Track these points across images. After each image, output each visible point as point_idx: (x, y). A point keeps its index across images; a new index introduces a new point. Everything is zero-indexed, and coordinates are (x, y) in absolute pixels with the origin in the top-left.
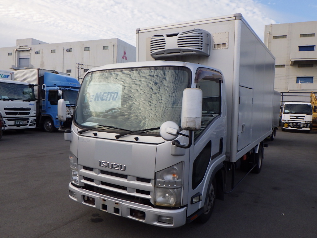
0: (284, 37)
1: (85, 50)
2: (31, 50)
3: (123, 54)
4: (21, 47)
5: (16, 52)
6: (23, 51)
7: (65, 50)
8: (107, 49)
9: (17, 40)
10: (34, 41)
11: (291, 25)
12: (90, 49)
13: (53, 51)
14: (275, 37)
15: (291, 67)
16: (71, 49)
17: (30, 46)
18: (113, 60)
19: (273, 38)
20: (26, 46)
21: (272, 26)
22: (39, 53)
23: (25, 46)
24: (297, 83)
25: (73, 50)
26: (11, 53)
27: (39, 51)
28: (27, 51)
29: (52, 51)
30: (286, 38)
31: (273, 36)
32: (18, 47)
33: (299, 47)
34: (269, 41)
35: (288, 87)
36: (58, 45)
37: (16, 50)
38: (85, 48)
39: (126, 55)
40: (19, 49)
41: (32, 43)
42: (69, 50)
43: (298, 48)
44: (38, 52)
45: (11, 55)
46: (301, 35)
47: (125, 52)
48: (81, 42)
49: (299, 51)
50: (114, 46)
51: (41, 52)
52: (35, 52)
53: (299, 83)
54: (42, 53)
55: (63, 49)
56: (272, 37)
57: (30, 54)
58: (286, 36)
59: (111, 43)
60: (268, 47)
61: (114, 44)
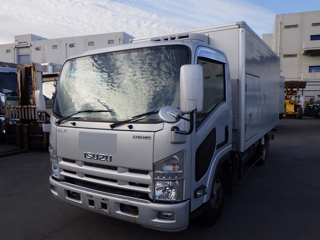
0: (296, 26)
1: (89, 45)
2: (31, 46)
4: (20, 44)
5: (14, 49)
6: (22, 47)
7: (68, 46)
8: (112, 43)
9: (16, 36)
10: (34, 37)
11: (302, 14)
12: (95, 44)
13: (55, 47)
14: (287, 27)
15: (304, 56)
16: (75, 44)
17: (30, 42)
19: (285, 28)
20: (26, 42)
21: (283, 16)
23: (24, 42)
24: (309, 72)
26: (10, 50)
28: (27, 47)
30: (297, 27)
31: (285, 26)
32: (17, 44)
33: (311, 36)
34: (280, 31)
35: (301, 76)
37: (14, 46)
38: (89, 42)
40: (18, 45)
41: (32, 39)
43: (309, 37)
45: (10, 52)
46: (312, 24)
49: (311, 40)
52: (36, 48)
53: (313, 72)
55: (66, 44)
56: (284, 27)
57: (30, 50)
58: (298, 25)
59: (116, 37)
60: (280, 36)
61: (120, 38)
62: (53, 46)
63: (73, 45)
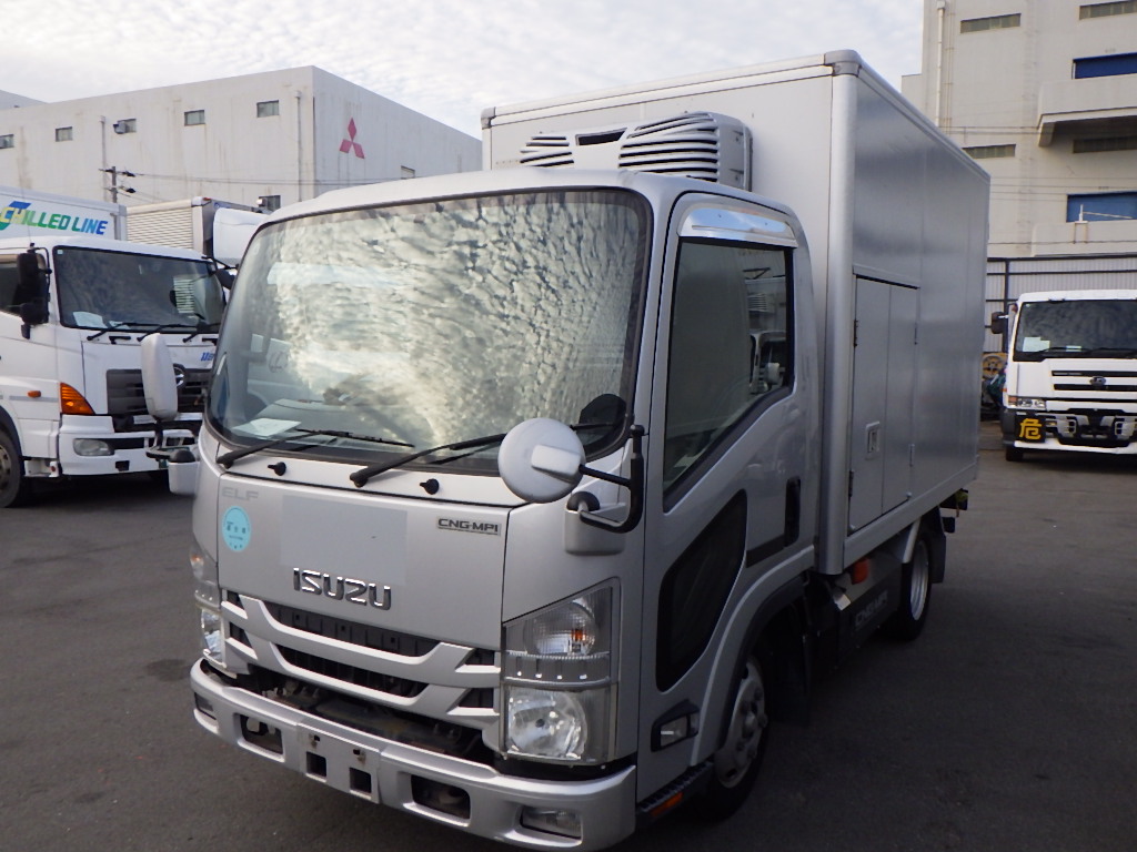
0: (1010, 20)
1: (186, 124)
3: (343, 134)
7: (110, 129)
8: (273, 114)
12: (207, 116)
13: (62, 133)
14: (972, 25)
15: (1040, 150)
16: (134, 120)
18: (300, 162)
19: (963, 30)
22: (12, 146)
24: (1069, 220)
25: (138, 125)
27: (11, 136)
29: (60, 132)
30: (1017, 23)
31: (963, 22)
33: (1076, 61)
34: (943, 43)
36: (81, 106)
38: (186, 114)
39: (359, 139)
42: (124, 127)
43: (1070, 68)
44: (7, 139)
46: (1082, 7)
47: (352, 123)
48: (170, 90)
49: (1077, 77)
50: (299, 98)
51: (16, 141)
53: (1081, 220)
54: (23, 143)
55: (103, 123)
56: (959, 25)
58: (1019, 15)
59: (287, 86)
60: (942, 67)
61: (300, 93)
62: (57, 130)
63: (129, 124)
